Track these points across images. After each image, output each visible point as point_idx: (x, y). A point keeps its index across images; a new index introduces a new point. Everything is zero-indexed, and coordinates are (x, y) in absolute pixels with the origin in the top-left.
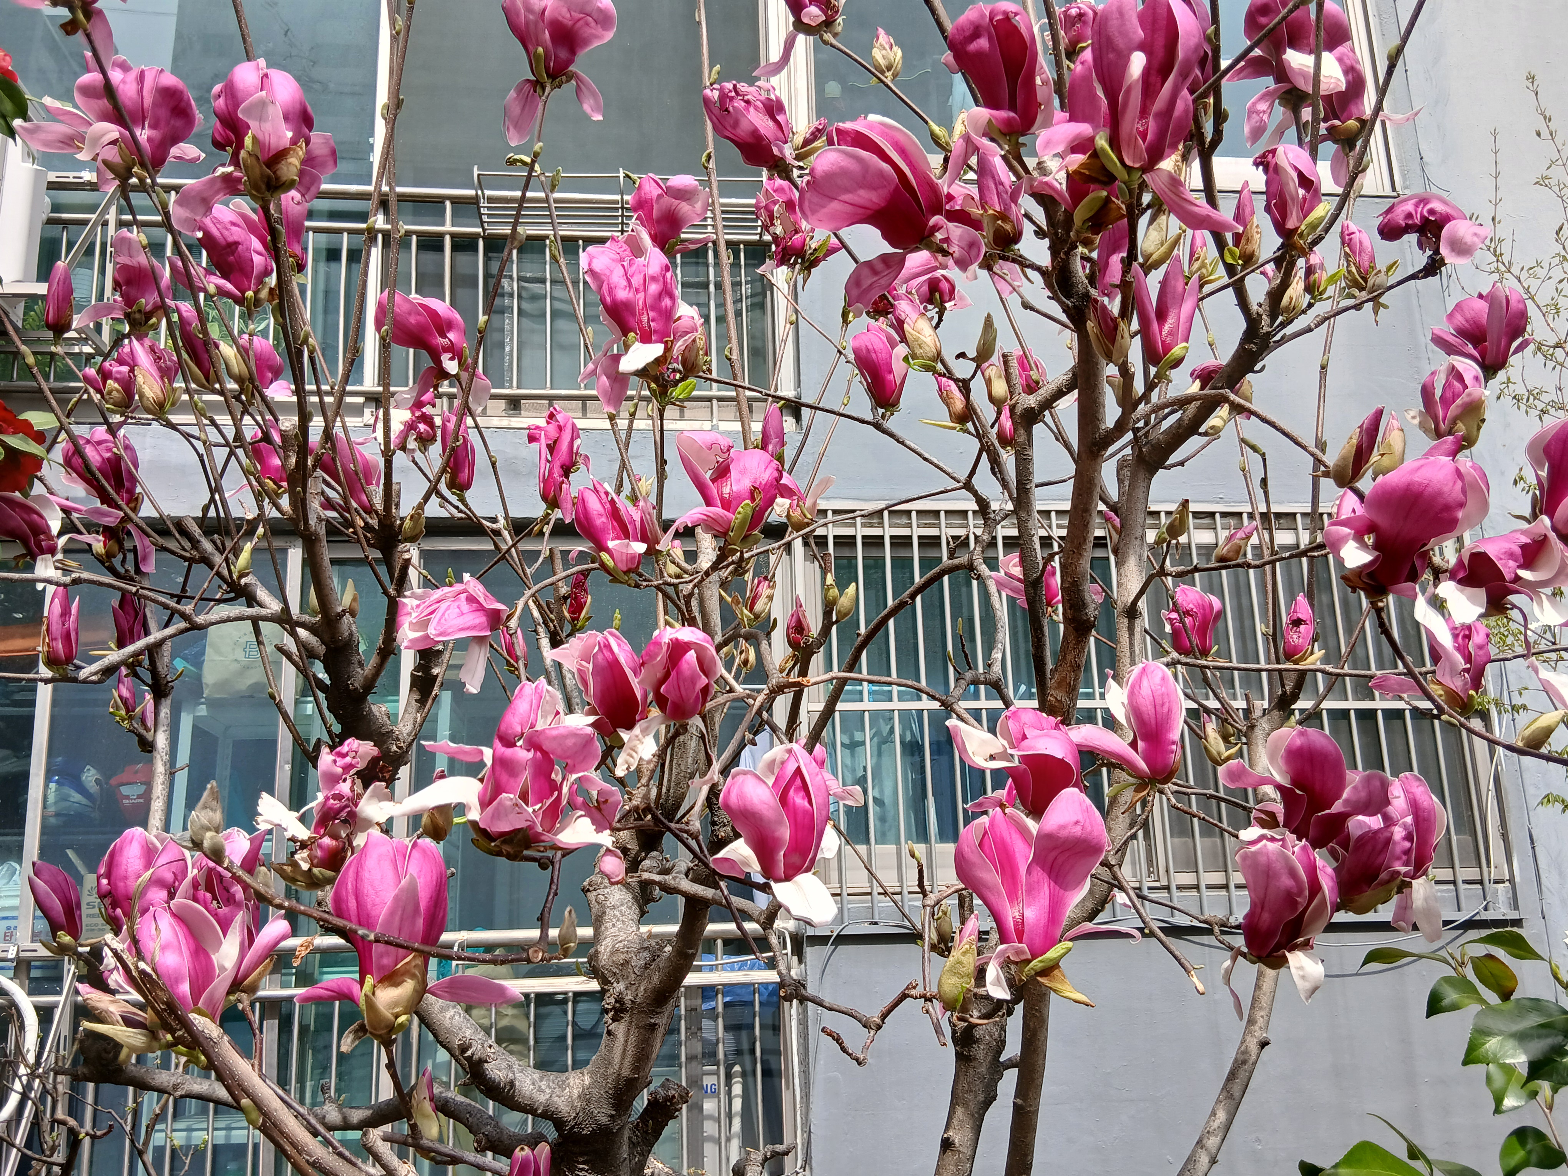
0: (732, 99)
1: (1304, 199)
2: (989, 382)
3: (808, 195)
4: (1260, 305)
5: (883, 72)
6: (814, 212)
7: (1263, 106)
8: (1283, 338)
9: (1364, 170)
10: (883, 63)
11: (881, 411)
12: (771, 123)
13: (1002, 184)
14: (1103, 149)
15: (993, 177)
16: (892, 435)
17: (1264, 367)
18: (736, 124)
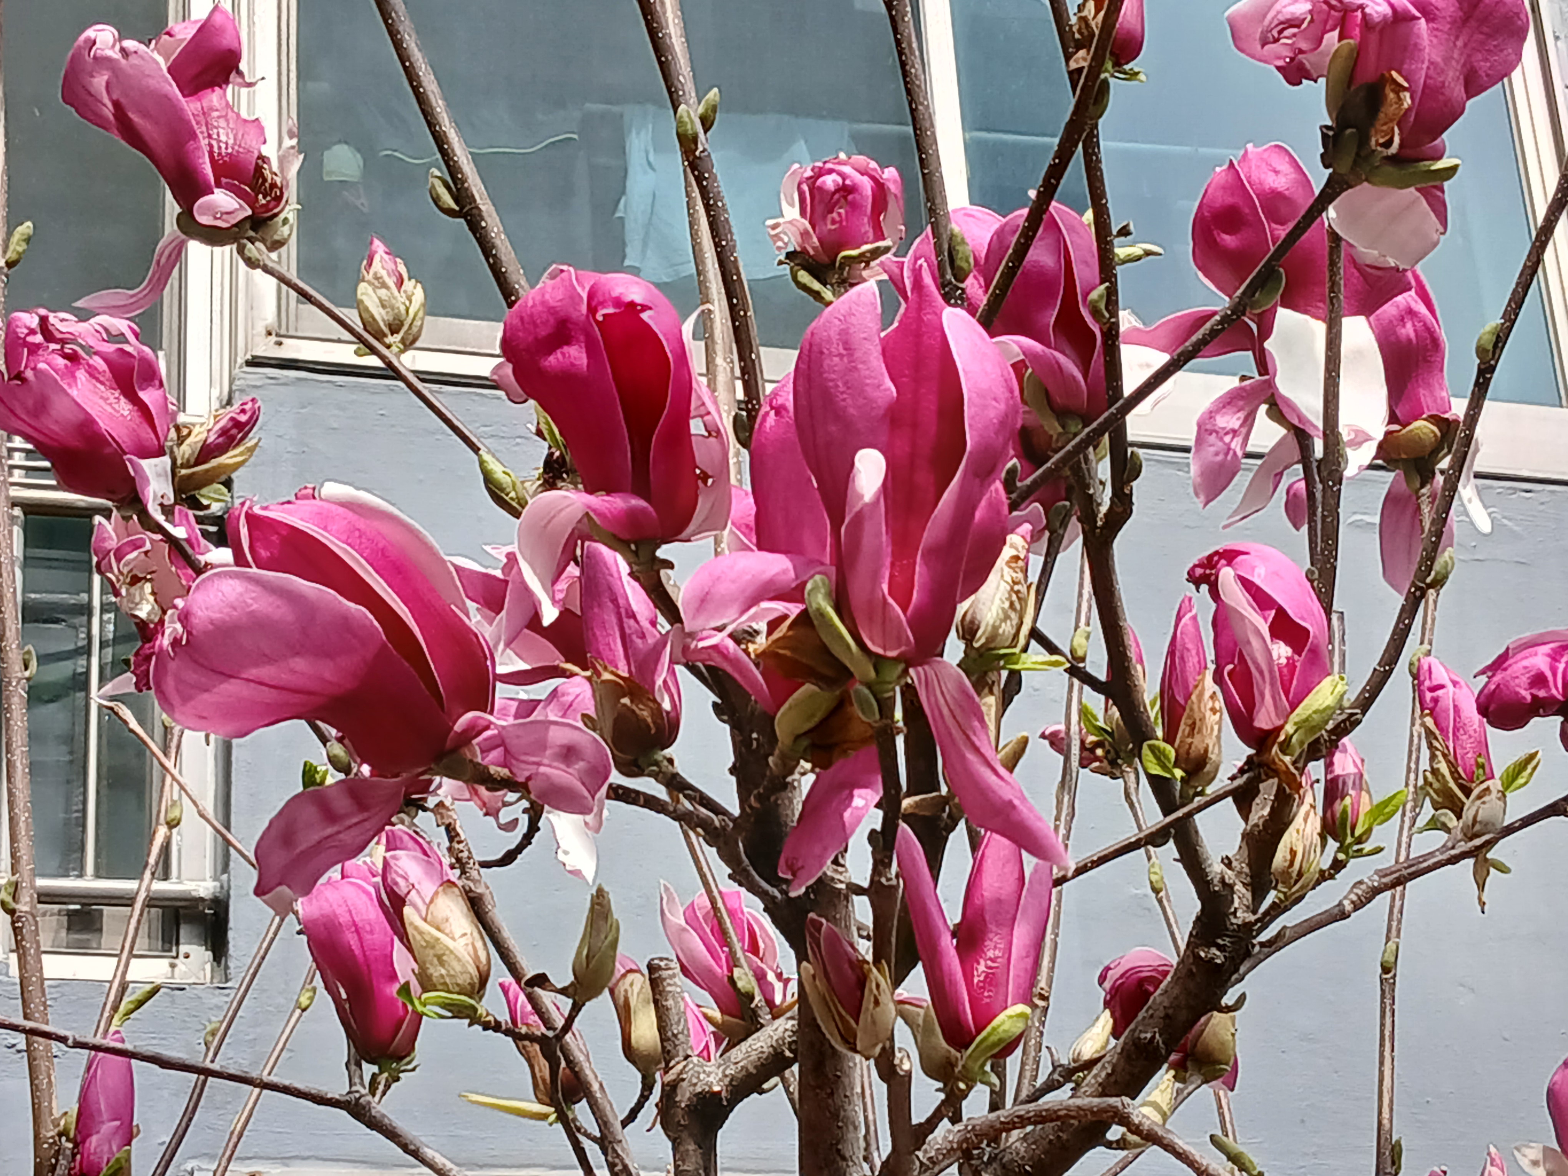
0: (34, 349)
1: (1291, 664)
2: (625, 1014)
3: (172, 666)
4: (1227, 862)
5: (379, 336)
6: (186, 699)
7: (1231, 421)
8: (1279, 935)
9: (1439, 583)
10: (380, 315)
11: (369, 1069)
12: (125, 408)
13: (633, 616)
14: (822, 614)
15: (615, 601)
16: (391, 1134)
17: (1242, 998)
18: (41, 406)
